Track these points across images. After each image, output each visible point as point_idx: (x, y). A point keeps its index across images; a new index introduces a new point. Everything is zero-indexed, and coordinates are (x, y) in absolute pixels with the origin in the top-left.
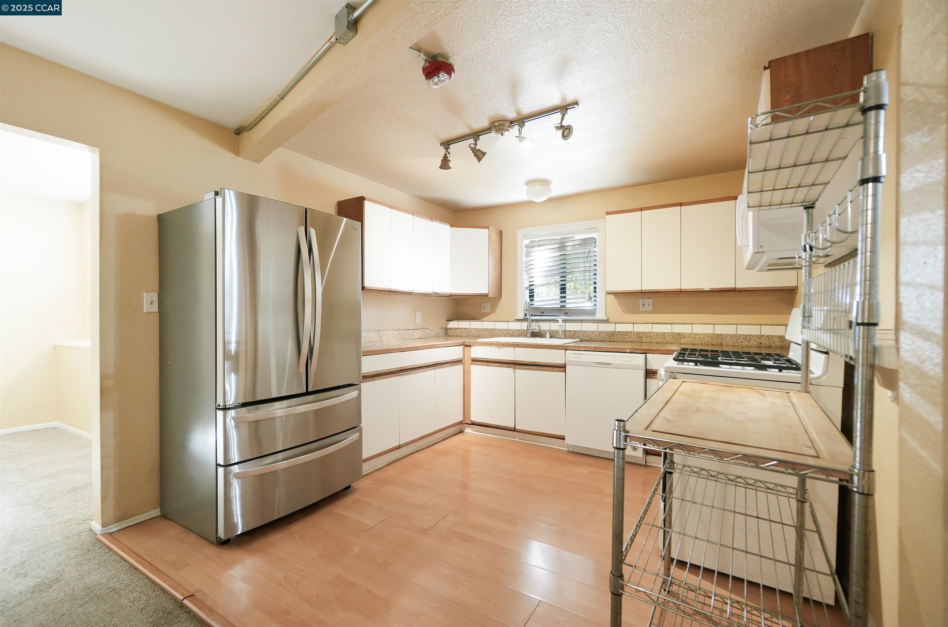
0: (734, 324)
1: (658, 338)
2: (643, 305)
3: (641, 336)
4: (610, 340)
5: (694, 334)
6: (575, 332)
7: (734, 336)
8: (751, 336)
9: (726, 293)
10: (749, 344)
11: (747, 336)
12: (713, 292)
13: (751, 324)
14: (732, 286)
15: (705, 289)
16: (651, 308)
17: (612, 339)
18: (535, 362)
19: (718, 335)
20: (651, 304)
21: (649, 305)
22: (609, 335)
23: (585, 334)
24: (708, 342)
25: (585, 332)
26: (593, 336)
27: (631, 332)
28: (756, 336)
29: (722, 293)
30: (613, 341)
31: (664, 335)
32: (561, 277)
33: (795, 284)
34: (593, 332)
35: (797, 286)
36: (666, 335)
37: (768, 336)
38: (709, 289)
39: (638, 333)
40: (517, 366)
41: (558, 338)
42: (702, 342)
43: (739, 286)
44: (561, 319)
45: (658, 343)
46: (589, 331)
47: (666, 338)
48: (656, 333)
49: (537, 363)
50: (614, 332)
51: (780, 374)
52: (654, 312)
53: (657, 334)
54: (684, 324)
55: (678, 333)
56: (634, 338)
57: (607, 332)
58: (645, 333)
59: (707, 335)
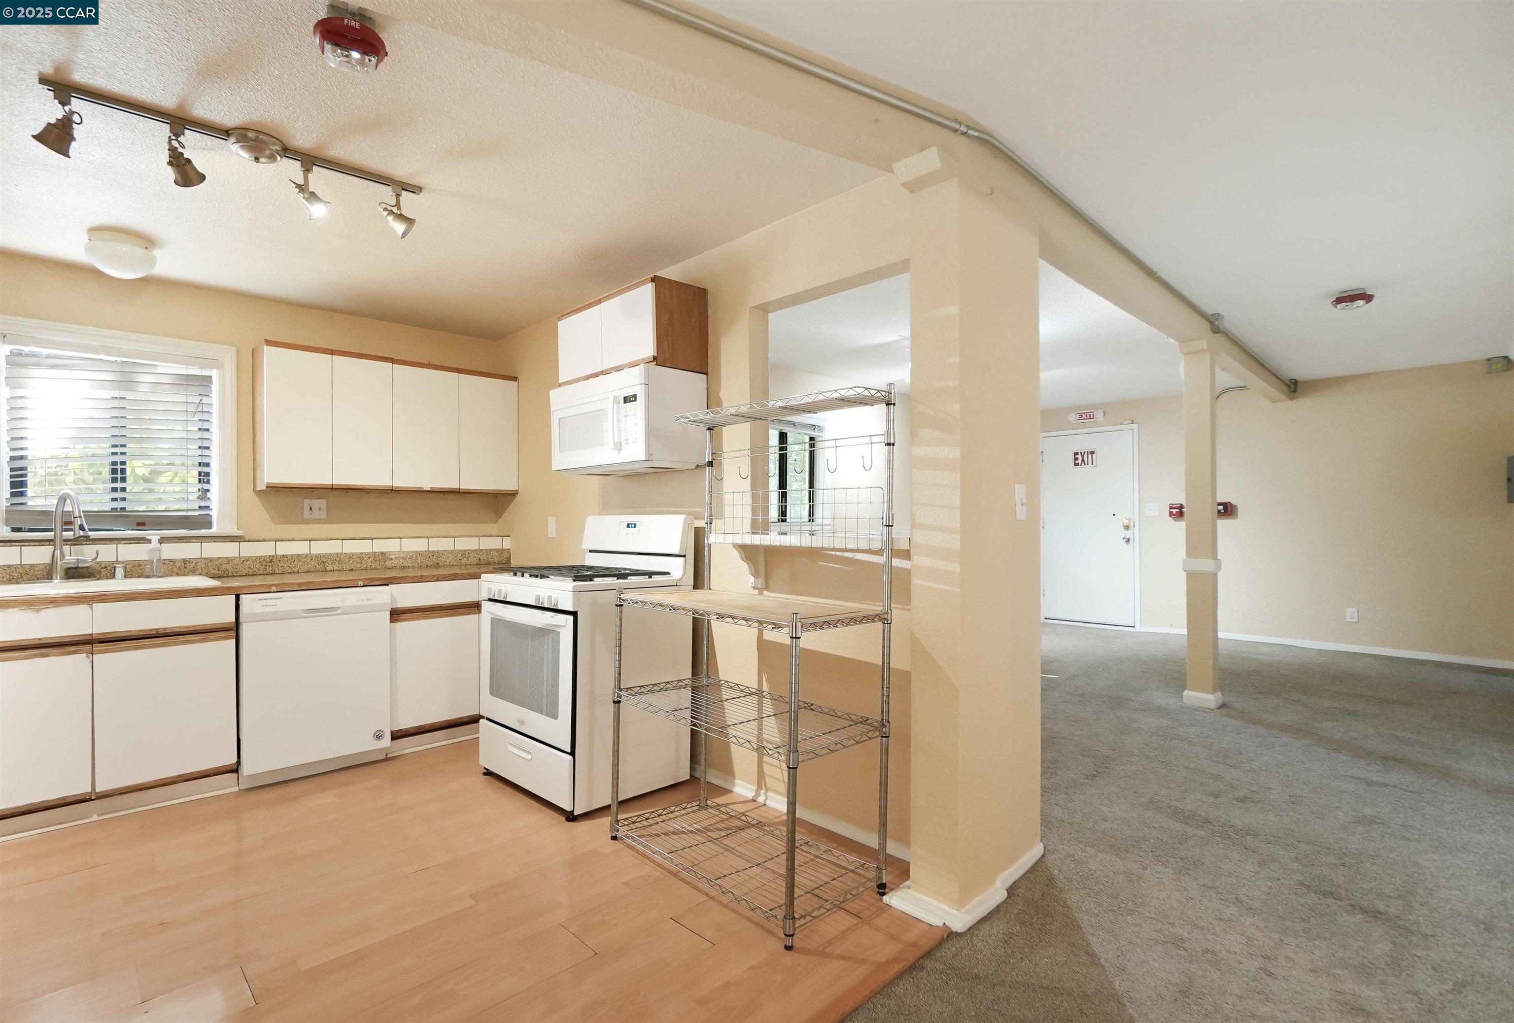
0: (452, 537)
1: (351, 562)
2: (311, 509)
3: (324, 560)
4: (265, 572)
5: (403, 552)
6: (185, 561)
7: (452, 552)
8: (469, 552)
9: (447, 495)
10: (468, 562)
11: (465, 551)
12: (433, 492)
13: (469, 536)
14: (454, 485)
15: (425, 489)
16: (323, 515)
17: (269, 569)
18: (158, 629)
19: (434, 552)
20: (324, 507)
21: (320, 508)
22: (264, 563)
23: (210, 564)
24: (422, 562)
25: (211, 560)
26: (229, 567)
27: (307, 556)
28: (475, 551)
29: (441, 495)
30: (272, 574)
31: (361, 556)
32: (113, 446)
33: (516, 489)
34: (229, 560)
35: (518, 491)
36: (364, 556)
37: (486, 550)
38: (429, 489)
39: (318, 557)
40: (97, 647)
41: (148, 577)
42: (414, 564)
43: (464, 486)
44: (157, 535)
45: (352, 570)
46: (220, 558)
47: (363, 562)
48: (349, 554)
49: (161, 631)
50: (273, 556)
51: (650, 580)
52: (328, 520)
53: (351, 557)
54: (390, 538)
55: (382, 553)
56: (312, 565)
57: (260, 557)
58: (330, 555)
59: (420, 553)
